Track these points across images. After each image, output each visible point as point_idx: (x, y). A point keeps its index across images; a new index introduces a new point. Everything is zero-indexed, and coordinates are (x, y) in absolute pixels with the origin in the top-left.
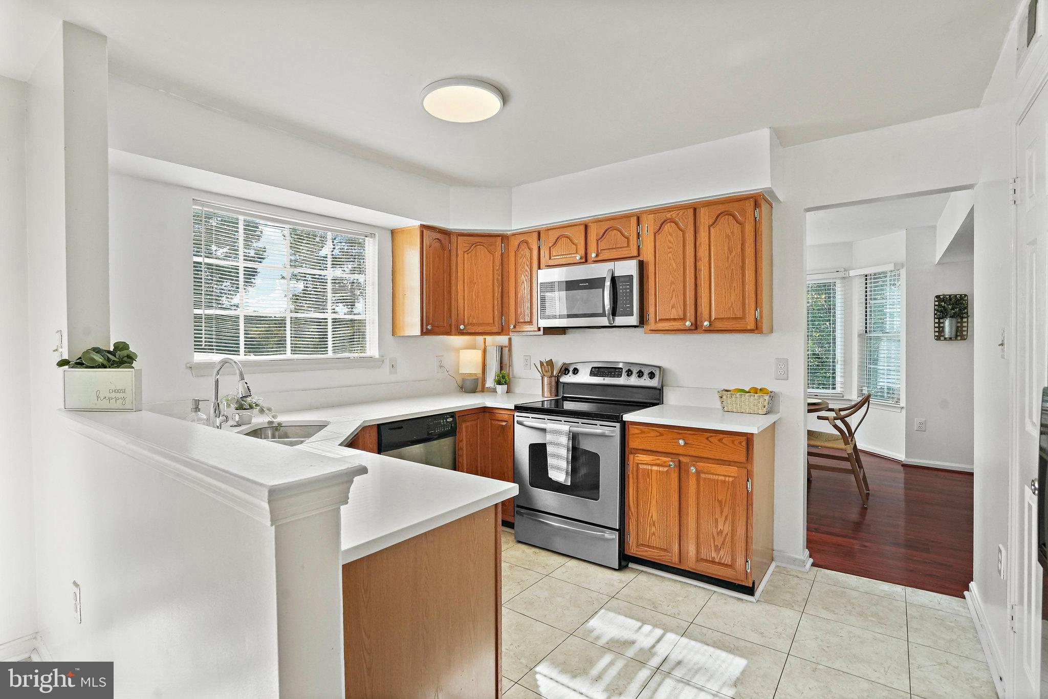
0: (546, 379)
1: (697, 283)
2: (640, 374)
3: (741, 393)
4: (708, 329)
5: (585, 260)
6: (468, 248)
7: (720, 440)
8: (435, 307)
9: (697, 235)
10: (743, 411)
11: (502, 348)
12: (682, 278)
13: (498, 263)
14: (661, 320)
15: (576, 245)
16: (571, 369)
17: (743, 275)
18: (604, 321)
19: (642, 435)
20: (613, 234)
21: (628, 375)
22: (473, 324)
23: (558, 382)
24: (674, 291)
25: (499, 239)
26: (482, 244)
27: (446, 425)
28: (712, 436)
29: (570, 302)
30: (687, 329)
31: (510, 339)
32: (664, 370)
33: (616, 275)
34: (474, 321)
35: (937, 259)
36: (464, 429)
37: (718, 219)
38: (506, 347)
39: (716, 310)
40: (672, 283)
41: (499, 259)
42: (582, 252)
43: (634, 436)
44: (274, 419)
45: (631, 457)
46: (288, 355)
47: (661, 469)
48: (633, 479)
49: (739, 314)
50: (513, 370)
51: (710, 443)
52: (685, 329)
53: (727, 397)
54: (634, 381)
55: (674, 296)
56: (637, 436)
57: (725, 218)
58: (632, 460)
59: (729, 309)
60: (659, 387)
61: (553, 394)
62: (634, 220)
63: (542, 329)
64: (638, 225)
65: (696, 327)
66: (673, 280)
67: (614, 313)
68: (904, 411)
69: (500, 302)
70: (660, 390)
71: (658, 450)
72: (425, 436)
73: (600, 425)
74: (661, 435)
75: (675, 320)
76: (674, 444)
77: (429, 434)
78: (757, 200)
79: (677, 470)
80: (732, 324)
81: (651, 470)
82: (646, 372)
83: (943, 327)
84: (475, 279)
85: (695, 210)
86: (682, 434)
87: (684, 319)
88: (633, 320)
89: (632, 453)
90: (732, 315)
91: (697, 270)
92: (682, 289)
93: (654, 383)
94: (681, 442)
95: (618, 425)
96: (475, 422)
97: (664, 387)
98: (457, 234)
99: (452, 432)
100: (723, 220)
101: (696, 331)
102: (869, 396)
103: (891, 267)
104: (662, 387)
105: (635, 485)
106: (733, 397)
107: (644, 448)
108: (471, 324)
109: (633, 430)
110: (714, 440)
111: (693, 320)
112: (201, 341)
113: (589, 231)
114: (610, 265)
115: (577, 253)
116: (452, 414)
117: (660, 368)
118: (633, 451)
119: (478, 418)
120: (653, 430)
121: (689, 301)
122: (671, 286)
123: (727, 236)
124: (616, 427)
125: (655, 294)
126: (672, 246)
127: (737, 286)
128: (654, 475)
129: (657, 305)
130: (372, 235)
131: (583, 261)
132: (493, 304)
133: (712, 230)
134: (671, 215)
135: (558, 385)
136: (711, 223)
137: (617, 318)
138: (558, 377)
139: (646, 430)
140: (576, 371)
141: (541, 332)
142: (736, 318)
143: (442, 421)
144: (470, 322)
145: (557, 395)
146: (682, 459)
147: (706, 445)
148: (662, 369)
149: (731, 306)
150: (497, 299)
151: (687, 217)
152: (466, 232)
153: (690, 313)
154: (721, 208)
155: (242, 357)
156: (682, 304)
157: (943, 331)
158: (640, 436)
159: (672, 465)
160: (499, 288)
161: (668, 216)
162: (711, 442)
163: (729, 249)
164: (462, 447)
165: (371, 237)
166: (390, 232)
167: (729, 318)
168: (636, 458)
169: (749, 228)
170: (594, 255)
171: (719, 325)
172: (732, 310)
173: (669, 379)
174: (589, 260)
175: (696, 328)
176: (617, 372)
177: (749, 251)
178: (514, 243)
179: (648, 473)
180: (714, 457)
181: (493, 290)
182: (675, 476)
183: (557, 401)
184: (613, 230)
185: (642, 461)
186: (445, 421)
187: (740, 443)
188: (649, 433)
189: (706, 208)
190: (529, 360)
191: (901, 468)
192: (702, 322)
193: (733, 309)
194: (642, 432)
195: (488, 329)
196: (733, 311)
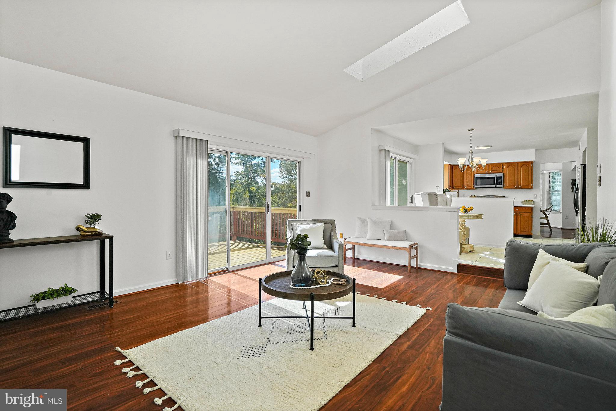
1: (517, 178)
4: (520, 188)
7: (526, 208)
9: (518, 169)
12: (514, 177)
14: (508, 186)
15: (485, 169)
20: (495, 167)
22: (456, 187)
29: (481, 182)
30: (515, 188)
35: (572, 169)
39: (522, 184)
40: (511, 178)
42: (487, 171)
49: (528, 185)
53: (523, 202)
55: (512, 181)
62: (501, 164)
63: (475, 188)
64: (502, 166)
65: (517, 188)
68: (562, 213)
75: (512, 186)
78: (532, 162)
79: (516, 215)
80: (526, 187)
83: (574, 189)
84: (457, 176)
85: (517, 163)
87: (514, 186)
88: (501, 186)
91: (518, 176)
92: (514, 180)
94: (517, 209)
98: (453, 165)
100: (524, 166)
102: (552, 206)
103: (558, 171)
106: (525, 202)
111: (517, 186)
113: (489, 166)
115: (485, 171)
121: (515, 182)
123: (525, 169)
125: (507, 180)
126: (511, 170)
129: (508, 183)
131: (487, 173)
133: (521, 168)
136: (521, 166)
137: (497, 186)
142: (526, 185)
146: (517, 213)
149: (526, 183)
151: (515, 165)
152: (455, 165)
153: (516, 184)
154: (524, 164)
157: (573, 190)
161: (510, 164)
162: (523, 209)
163: (525, 172)
169: (530, 168)
170: (491, 172)
171: (522, 187)
174: (489, 173)
177: (530, 172)
180: (524, 212)
190: (465, 195)
191: (561, 230)
192: (519, 186)
195: (459, 188)
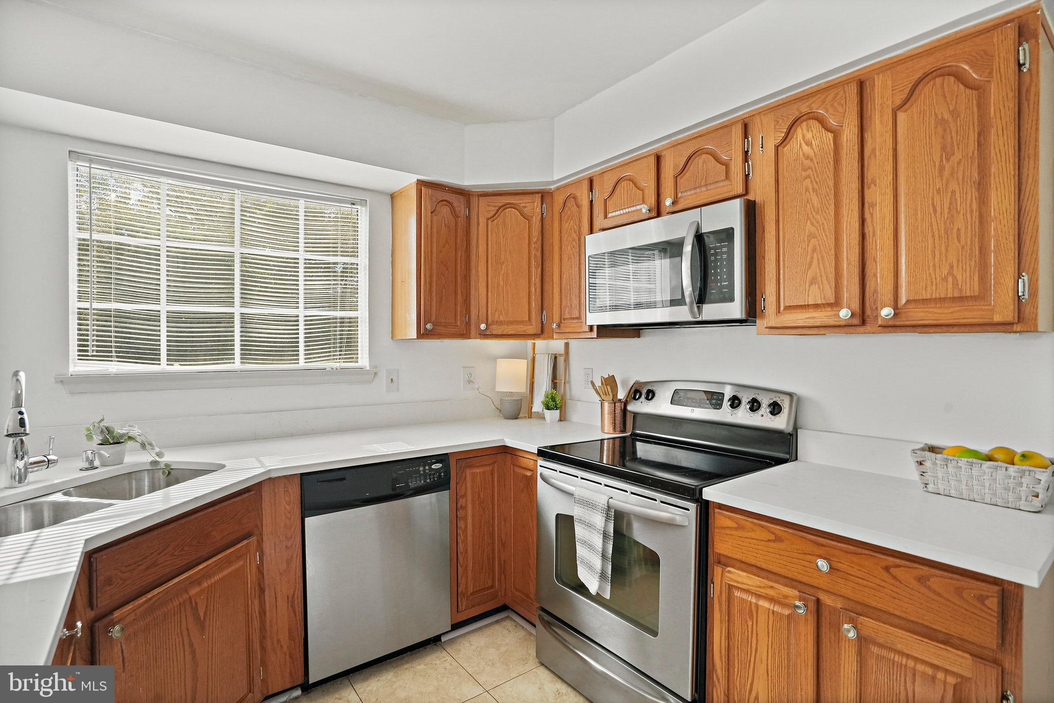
0: (606, 405)
1: (866, 231)
2: (755, 405)
3: (970, 460)
4: (891, 323)
5: (657, 212)
6: (493, 213)
7: (921, 580)
8: (441, 299)
9: (866, 135)
10: (976, 497)
11: (556, 358)
12: (832, 223)
13: (536, 233)
14: (788, 308)
15: (642, 190)
16: (644, 392)
17: (983, 201)
18: (683, 313)
19: (740, 533)
20: (701, 161)
21: (732, 406)
22: (500, 323)
23: (625, 411)
24: (814, 250)
25: (538, 198)
26: (513, 206)
27: (430, 475)
28: (900, 566)
30: (843, 323)
31: (567, 345)
32: (799, 399)
33: (704, 230)
34: (502, 318)
36: (469, 479)
37: (917, 91)
38: (561, 355)
39: (909, 283)
40: (811, 236)
41: (537, 226)
42: (652, 200)
43: (723, 531)
44: (160, 458)
45: (718, 570)
46: (237, 364)
47: (777, 608)
48: (721, 612)
49: (971, 286)
50: (570, 389)
51: (893, 581)
52: (838, 323)
53: (935, 464)
54: (743, 416)
55: (815, 261)
56: (728, 532)
57: (934, 85)
58: (720, 577)
59: (945, 279)
60: (790, 429)
61: (618, 429)
62: (738, 131)
63: (595, 329)
64: (746, 137)
65: (862, 320)
66: (813, 229)
67: (701, 299)
69: (539, 290)
70: (791, 435)
71: (770, 568)
72: (390, 492)
73: (662, 502)
74: (778, 539)
75: (816, 306)
76: (806, 564)
77: (394, 489)
79: (812, 619)
80: (951, 310)
81: (757, 606)
82: (765, 401)
84: (503, 257)
85: (862, 84)
86: (824, 546)
87: (836, 304)
88: (735, 309)
89: (719, 563)
90: (950, 291)
91: (866, 205)
92: (833, 245)
93: (780, 423)
94: (822, 564)
95: (692, 506)
96: (488, 468)
97: (799, 431)
98: (479, 193)
99: (439, 483)
100: (930, 90)
101: (862, 329)
104: (796, 429)
105: (725, 626)
106: (949, 465)
107: (743, 559)
108: (497, 322)
109: (720, 520)
110: (905, 574)
111: (856, 305)
112: (88, 346)
113: (663, 164)
114: (693, 215)
115: (644, 202)
116: (442, 458)
117: (790, 395)
118: (723, 560)
119: (495, 462)
120: (762, 526)
121: (848, 268)
122: (809, 241)
123: (942, 122)
124: (688, 510)
125: (778, 261)
126: (812, 165)
127: (966, 228)
128: (762, 618)
129: (782, 281)
130: (363, 202)
131: (654, 214)
132: (529, 292)
133: (901, 116)
134: (809, 106)
135: (623, 416)
136: (898, 102)
137: (706, 307)
138: (626, 404)
139: (748, 524)
140: (650, 395)
141: (594, 334)
142: (961, 299)
143: (421, 469)
144: (496, 319)
145: (624, 430)
146: (824, 597)
147: (883, 584)
148: (795, 399)
149: (950, 273)
150: (535, 284)
151: (843, 102)
152: (491, 190)
153: (850, 292)
154: (926, 65)
155: (164, 366)
156: (832, 277)
158: (735, 533)
159: (799, 607)
160: (536, 268)
161: (804, 109)
162: (895, 578)
163: (943, 148)
164: (464, 505)
165: (361, 205)
166: (388, 199)
167: (945, 299)
168: (727, 574)
169: (1000, 94)
170: (668, 202)
171: (919, 315)
172: (950, 279)
173: (809, 417)
174: (663, 210)
175: (863, 322)
176: (714, 399)
177: (1002, 144)
178: (559, 199)
179: (751, 611)
180: (903, 615)
181: (529, 272)
182: (807, 631)
183: (623, 439)
184: (701, 154)
185: (738, 582)
186: (427, 468)
187: (982, 599)
188: (753, 530)
189: (889, 72)
190: (591, 374)
192: (877, 310)
193: (954, 278)
194: (740, 527)
195: (520, 329)
196: (955, 283)
